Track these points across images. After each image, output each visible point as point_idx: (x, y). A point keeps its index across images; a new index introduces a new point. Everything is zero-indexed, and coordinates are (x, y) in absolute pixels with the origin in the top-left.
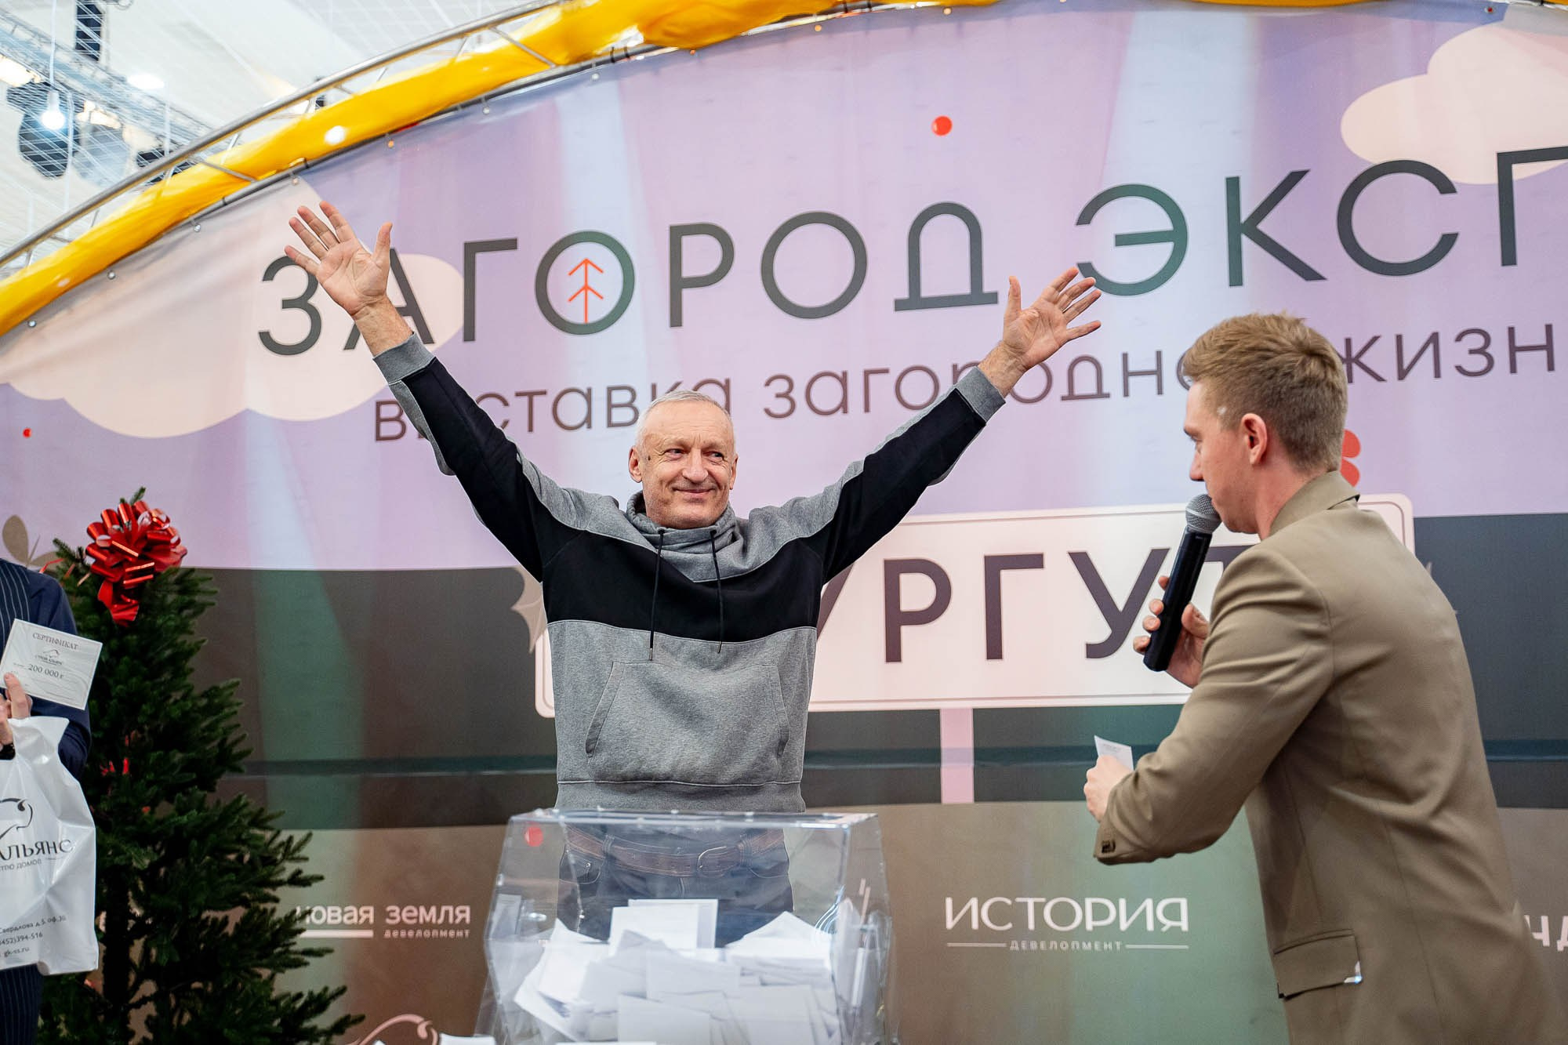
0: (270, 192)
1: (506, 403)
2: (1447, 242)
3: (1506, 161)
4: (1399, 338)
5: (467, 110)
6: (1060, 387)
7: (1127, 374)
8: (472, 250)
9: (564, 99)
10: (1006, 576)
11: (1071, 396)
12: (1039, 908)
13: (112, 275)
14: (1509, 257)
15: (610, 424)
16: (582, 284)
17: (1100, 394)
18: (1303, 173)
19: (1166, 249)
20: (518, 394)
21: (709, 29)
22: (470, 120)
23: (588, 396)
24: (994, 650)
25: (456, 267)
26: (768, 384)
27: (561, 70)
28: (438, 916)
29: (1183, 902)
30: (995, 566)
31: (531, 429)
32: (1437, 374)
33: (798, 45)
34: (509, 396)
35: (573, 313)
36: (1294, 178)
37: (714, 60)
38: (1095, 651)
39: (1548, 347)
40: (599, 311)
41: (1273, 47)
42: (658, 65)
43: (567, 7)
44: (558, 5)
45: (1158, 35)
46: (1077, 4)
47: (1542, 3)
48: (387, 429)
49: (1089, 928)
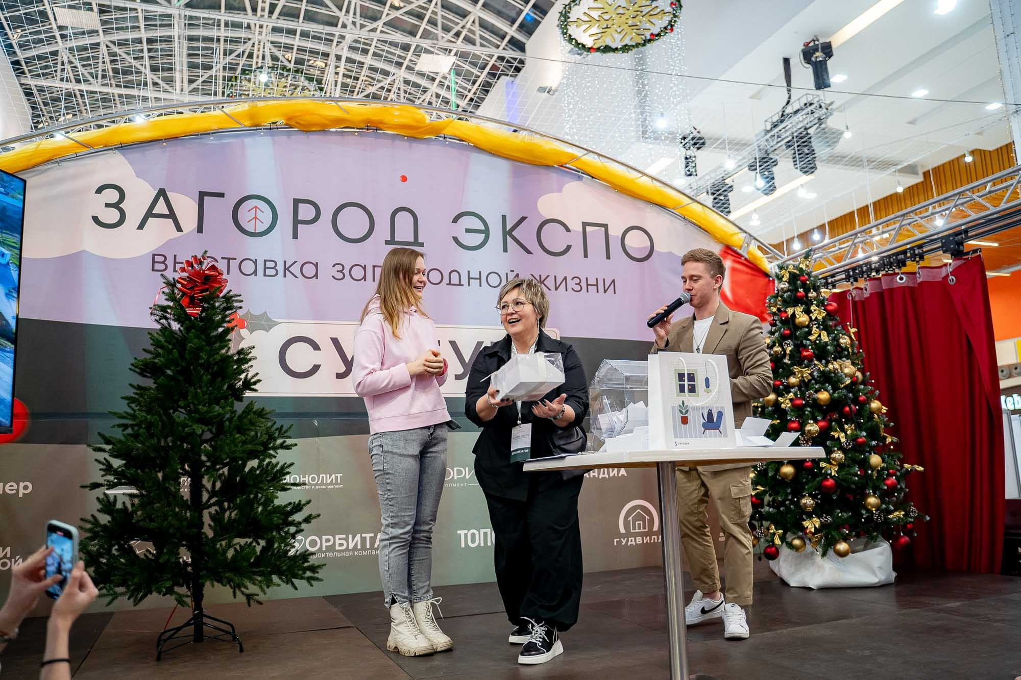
2: (568, 248)
3: (585, 225)
4: (555, 277)
5: (202, 136)
6: (446, 280)
7: (469, 278)
8: (202, 195)
9: (248, 140)
11: (450, 284)
14: (586, 256)
15: (265, 275)
16: (254, 216)
17: (460, 284)
18: (526, 218)
19: (483, 236)
20: (222, 258)
21: (315, 125)
22: (203, 141)
23: (255, 262)
25: (195, 201)
26: (334, 266)
27: (248, 128)
31: (228, 273)
32: (566, 290)
35: (250, 228)
36: (523, 219)
37: (314, 138)
38: (458, 377)
39: (597, 285)
40: (261, 228)
41: (516, 174)
42: (289, 134)
43: (251, 104)
44: (246, 102)
45: (479, 162)
46: (452, 145)
47: (593, 177)
48: (158, 266)
49: (456, 477)
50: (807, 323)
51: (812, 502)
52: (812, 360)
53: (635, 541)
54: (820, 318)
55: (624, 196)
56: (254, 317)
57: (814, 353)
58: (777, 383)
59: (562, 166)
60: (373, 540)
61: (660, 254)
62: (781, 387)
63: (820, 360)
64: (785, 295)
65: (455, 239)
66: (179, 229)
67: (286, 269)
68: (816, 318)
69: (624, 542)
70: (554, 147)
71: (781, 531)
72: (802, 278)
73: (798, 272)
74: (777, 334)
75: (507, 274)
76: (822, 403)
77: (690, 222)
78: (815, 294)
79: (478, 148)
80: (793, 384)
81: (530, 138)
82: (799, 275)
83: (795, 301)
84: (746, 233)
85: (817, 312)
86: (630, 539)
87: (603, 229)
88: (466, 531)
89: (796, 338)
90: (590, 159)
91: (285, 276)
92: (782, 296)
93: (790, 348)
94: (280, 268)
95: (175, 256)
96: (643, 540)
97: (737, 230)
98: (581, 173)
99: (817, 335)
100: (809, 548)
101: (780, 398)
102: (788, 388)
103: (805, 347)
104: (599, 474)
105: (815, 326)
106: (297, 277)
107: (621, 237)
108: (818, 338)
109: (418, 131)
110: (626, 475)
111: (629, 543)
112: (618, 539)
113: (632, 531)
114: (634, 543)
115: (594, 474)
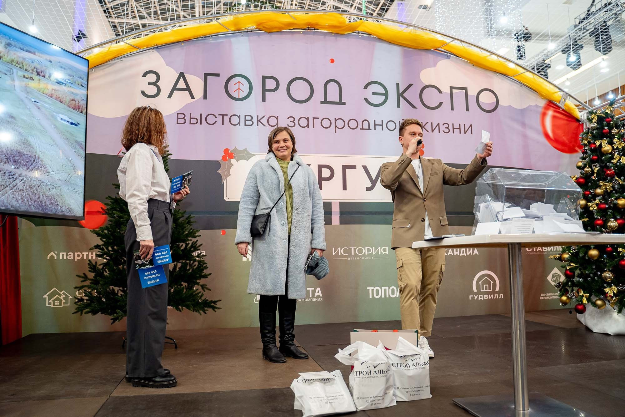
0: (144, 53)
1: (216, 117)
2: (441, 104)
3: (452, 88)
4: (432, 123)
5: (205, 38)
6: (360, 126)
7: (375, 125)
8: (206, 75)
9: (233, 40)
10: (348, 170)
11: (362, 129)
12: (355, 250)
13: (93, 70)
14: (452, 109)
15: (245, 125)
16: (238, 88)
17: (369, 129)
18: (413, 84)
19: (383, 97)
20: (219, 115)
21: (276, 28)
22: (206, 41)
23: (239, 117)
24: (345, 188)
25: (202, 79)
26: (288, 118)
27: (232, 32)
29: (387, 248)
30: (345, 168)
31: (223, 124)
32: (439, 132)
33: (297, 36)
34: (217, 115)
35: (235, 95)
36: (411, 85)
37: (274, 36)
38: (368, 189)
39: (460, 129)
40: (242, 95)
41: (406, 56)
42: (259, 35)
43: (235, 16)
44: (232, 15)
45: (381, 48)
46: (363, 38)
47: (457, 56)
48: (180, 121)
49: (366, 254)
50: (610, 151)
51: (611, 275)
52: (614, 177)
53: (484, 297)
54: (620, 147)
55: (478, 68)
56: (239, 151)
57: (615, 172)
58: (587, 193)
59: (436, 49)
60: (313, 292)
61: (503, 107)
62: (590, 195)
63: (620, 177)
64: (594, 132)
65: (366, 99)
66: (193, 97)
67: (258, 121)
68: (617, 147)
69: (476, 298)
70: (431, 37)
71: (587, 295)
72: (608, 120)
73: (604, 116)
74: (587, 159)
76: (620, 207)
77: (524, 85)
78: (617, 131)
79: (380, 39)
80: (598, 193)
81: (414, 31)
82: (605, 118)
83: (601, 136)
84: (563, 92)
85: (618, 143)
86: (480, 296)
87: (464, 91)
88: (373, 288)
89: (602, 161)
90: (456, 44)
91: (258, 125)
92: (592, 133)
93: (597, 169)
94: (255, 120)
95: (190, 114)
96: (489, 297)
97: (557, 90)
98: (449, 54)
99: (618, 159)
100: (608, 306)
101: (589, 204)
102: (595, 196)
103: (609, 168)
104: (460, 253)
105: (616, 153)
106: (265, 126)
107: (476, 96)
108: (619, 162)
109: (341, 29)
110: (478, 254)
111: (480, 299)
112: (472, 296)
113: (481, 291)
114: (482, 298)
115: (457, 253)
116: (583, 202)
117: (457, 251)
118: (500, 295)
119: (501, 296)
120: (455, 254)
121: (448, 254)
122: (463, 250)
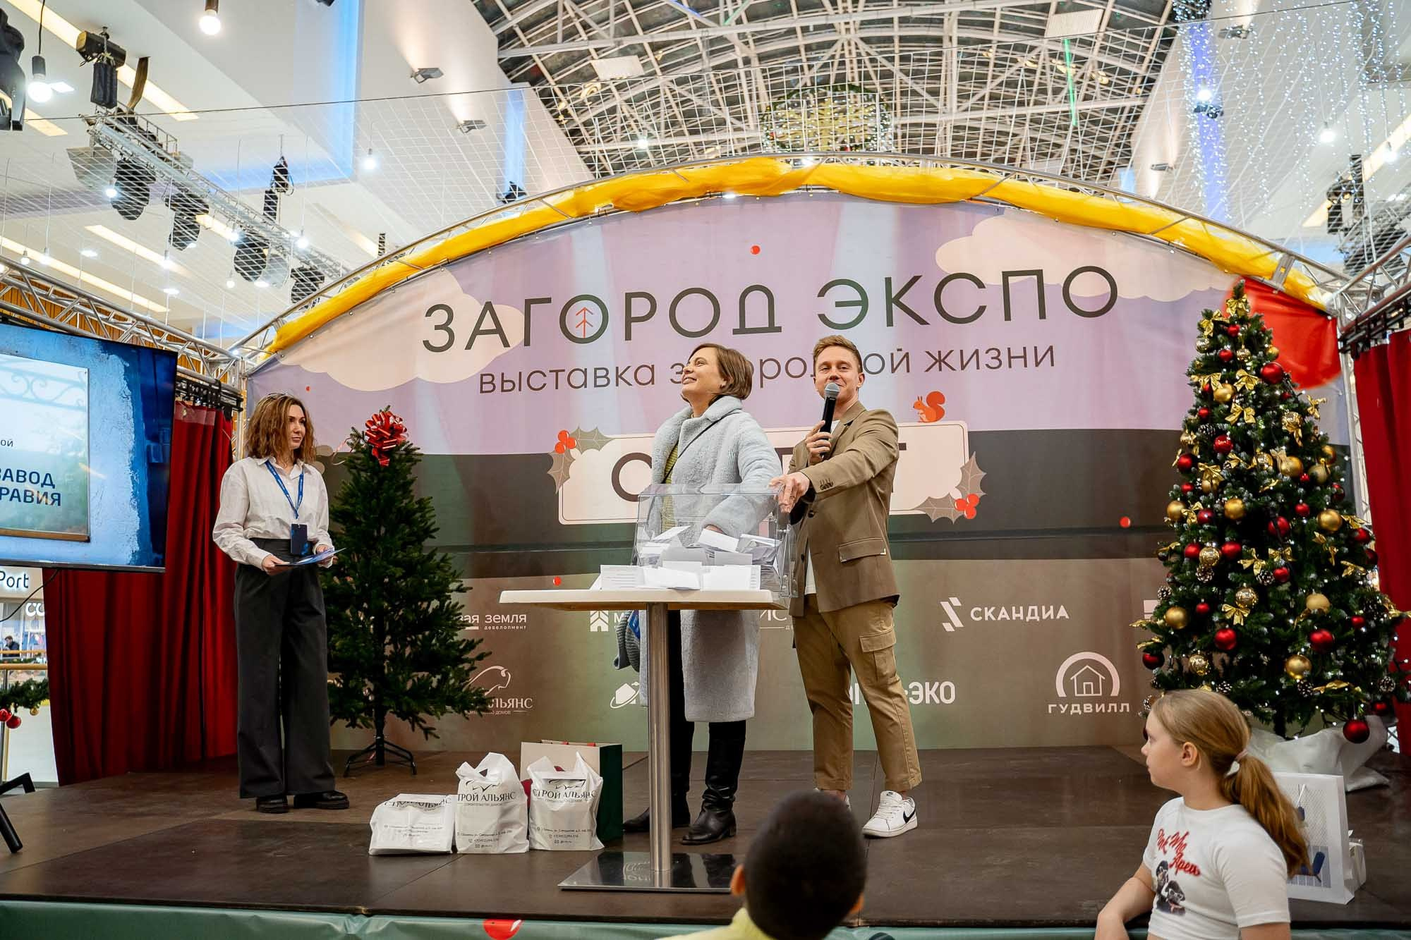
0: (428, 275)
1: (545, 376)
2: (982, 310)
3: (1006, 275)
4: (962, 351)
5: (527, 237)
8: (529, 303)
9: (574, 233)
13: (352, 314)
14: (1008, 317)
15: (596, 386)
16: (583, 319)
18: (920, 277)
19: (859, 309)
20: (551, 371)
21: (646, 202)
22: (530, 242)
23: (585, 372)
25: (521, 311)
26: (672, 367)
27: (574, 219)
28: (511, 620)
31: (556, 388)
32: (978, 368)
33: (688, 212)
34: (547, 372)
35: (578, 333)
36: (916, 279)
37: (647, 218)
39: (1025, 357)
40: (591, 332)
41: (906, 220)
42: (619, 219)
43: (578, 191)
44: (572, 190)
45: (854, 213)
46: (817, 198)
47: (1020, 208)
48: (486, 387)
50: (1228, 397)
52: (1228, 453)
53: (1082, 709)
54: (1250, 386)
55: (1068, 226)
56: (585, 434)
57: (1232, 442)
58: (1186, 487)
59: (971, 199)
61: (1125, 303)
63: (1239, 453)
65: (823, 318)
66: (506, 344)
67: (618, 376)
68: (1244, 387)
69: (1064, 709)
70: (962, 175)
72: (1232, 329)
73: (1224, 321)
75: (892, 354)
76: (1232, 516)
77: (1181, 249)
78: (1247, 352)
79: (850, 195)
80: (1207, 488)
81: (924, 170)
82: (1226, 325)
83: (1218, 364)
84: (1281, 251)
85: (1245, 379)
86: (1073, 706)
87: (1035, 277)
91: (617, 385)
94: (612, 376)
95: (503, 374)
96: (1094, 708)
97: (1267, 250)
98: (1001, 205)
99: (1237, 415)
101: (1183, 510)
104: (1025, 614)
105: (1237, 401)
106: (630, 385)
107: (1062, 285)
108: (1241, 419)
109: (771, 186)
110: (1067, 617)
111: (1073, 711)
112: (1055, 706)
113: (1076, 695)
114: (1079, 711)
115: (1018, 615)
116: (1175, 507)
117: (1018, 612)
118: (1123, 705)
119: (1125, 707)
120: (1014, 618)
121: (999, 619)
122: (1033, 610)
